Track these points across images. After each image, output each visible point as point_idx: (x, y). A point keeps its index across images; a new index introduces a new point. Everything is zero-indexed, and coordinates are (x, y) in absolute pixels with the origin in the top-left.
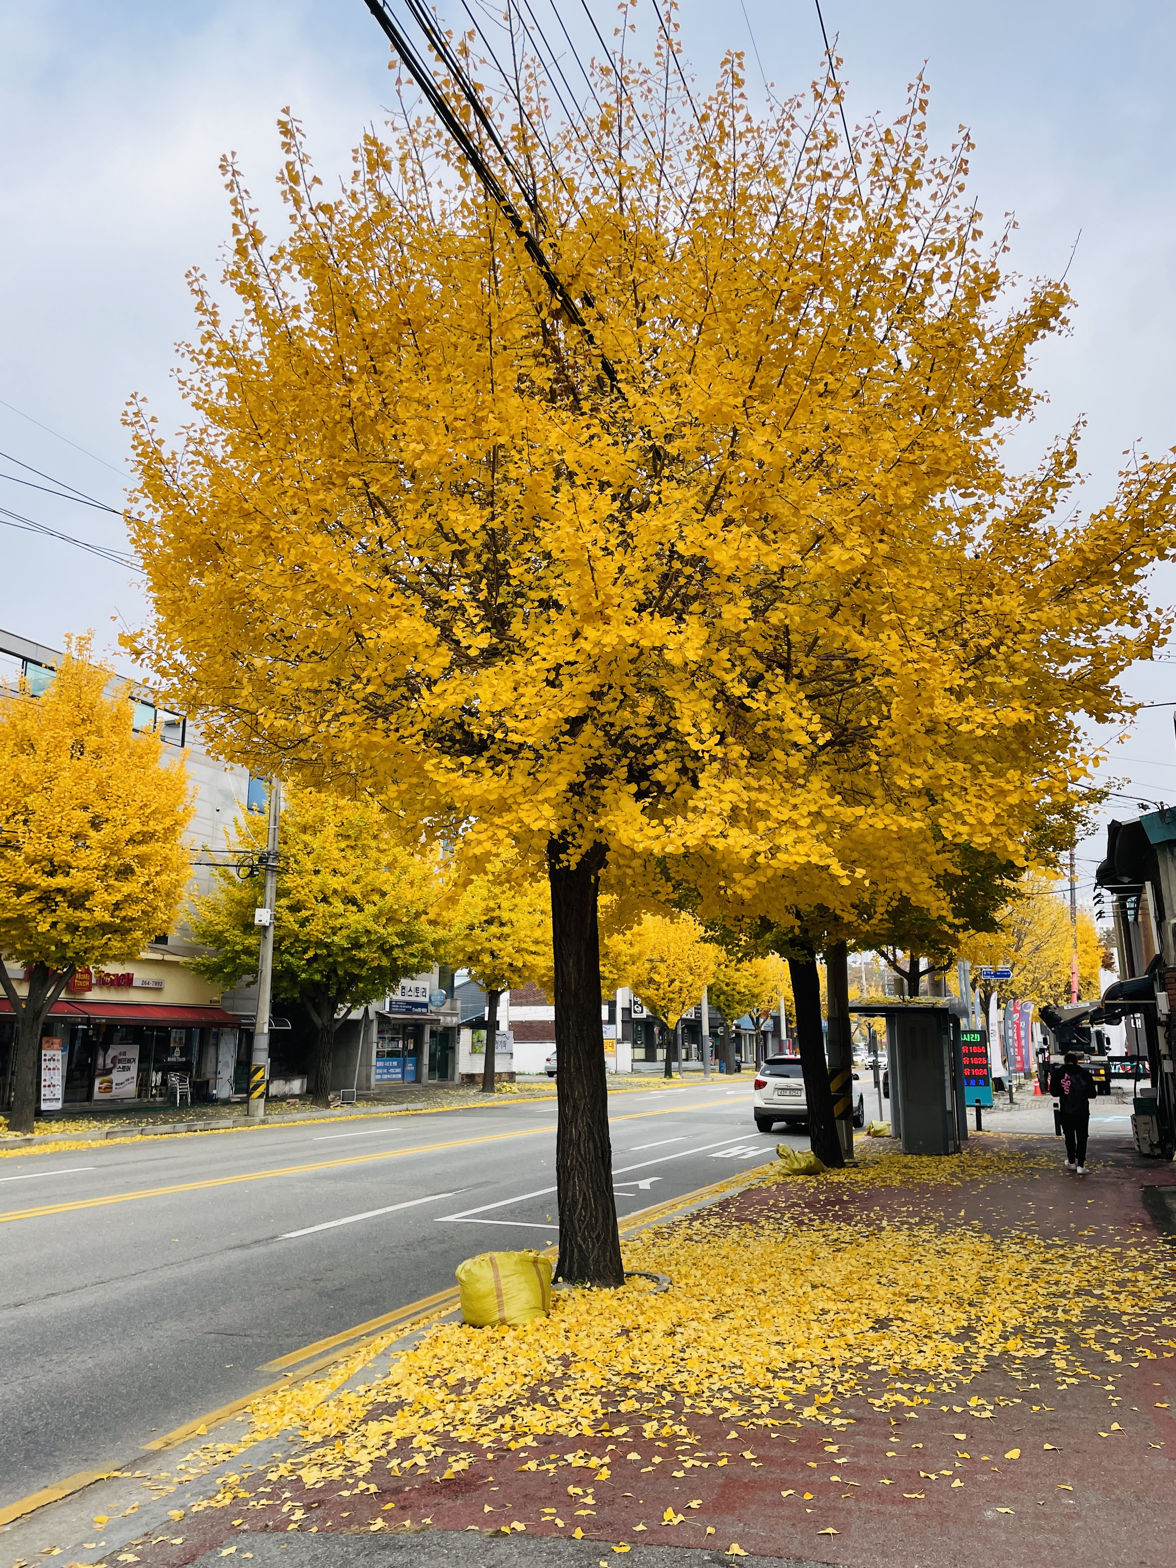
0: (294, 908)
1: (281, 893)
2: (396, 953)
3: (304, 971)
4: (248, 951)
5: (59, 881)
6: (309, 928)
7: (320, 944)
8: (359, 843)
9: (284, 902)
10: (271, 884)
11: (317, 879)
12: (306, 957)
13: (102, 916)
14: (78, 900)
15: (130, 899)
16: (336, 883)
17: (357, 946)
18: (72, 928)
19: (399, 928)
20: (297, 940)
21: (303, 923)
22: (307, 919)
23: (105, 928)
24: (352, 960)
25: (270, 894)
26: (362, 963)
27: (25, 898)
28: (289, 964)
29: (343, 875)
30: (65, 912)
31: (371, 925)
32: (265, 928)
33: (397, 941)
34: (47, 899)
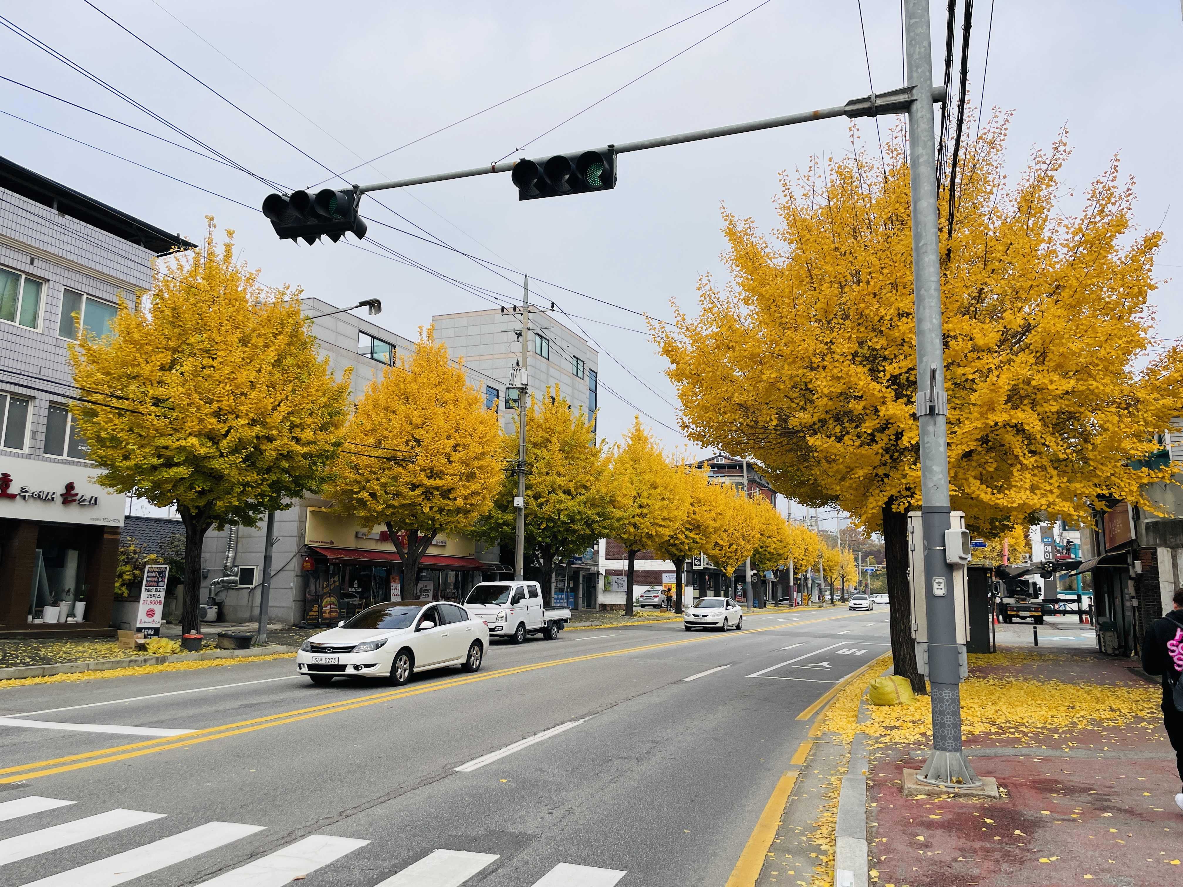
0: (536, 497)
1: (528, 487)
2: (595, 526)
3: (540, 536)
4: (505, 523)
5: (438, 482)
6: (545, 508)
7: (550, 519)
8: (570, 456)
9: (530, 493)
10: (522, 482)
11: (548, 478)
12: (542, 527)
13: (460, 502)
14: (446, 493)
15: (474, 493)
16: (560, 481)
17: (573, 520)
18: (441, 510)
19: (599, 510)
20: (536, 516)
21: (541, 505)
22: (542, 504)
23: (458, 510)
24: (568, 530)
25: (522, 488)
26: (574, 531)
27: (417, 492)
28: (532, 532)
29: (564, 476)
30: (438, 500)
31: (581, 508)
32: (520, 509)
33: (597, 518)
34: (428, 493)
